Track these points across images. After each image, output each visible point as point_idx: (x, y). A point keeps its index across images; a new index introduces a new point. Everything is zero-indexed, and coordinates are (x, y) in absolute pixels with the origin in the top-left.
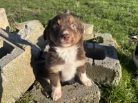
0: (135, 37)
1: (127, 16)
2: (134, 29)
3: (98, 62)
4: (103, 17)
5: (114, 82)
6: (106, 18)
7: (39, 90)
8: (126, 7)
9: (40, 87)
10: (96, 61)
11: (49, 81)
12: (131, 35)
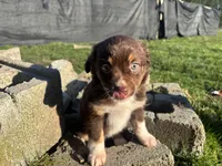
0: (216, 92)
3: (163, 117)
4: (162, 69)
6: (167, 70)
7: (67, 153)
9: (69, 148)
10: (160, 115)
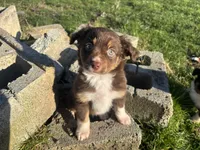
0: (196, 59)
1: (188, 27)
2: (195, 47)
3: (141, 93)
5: (161, 121)
6: (157, 27)
8: (186, 14)
9: (62, 120)
10: (138, 91)
11: (73, 113)
12: (191, 55)
